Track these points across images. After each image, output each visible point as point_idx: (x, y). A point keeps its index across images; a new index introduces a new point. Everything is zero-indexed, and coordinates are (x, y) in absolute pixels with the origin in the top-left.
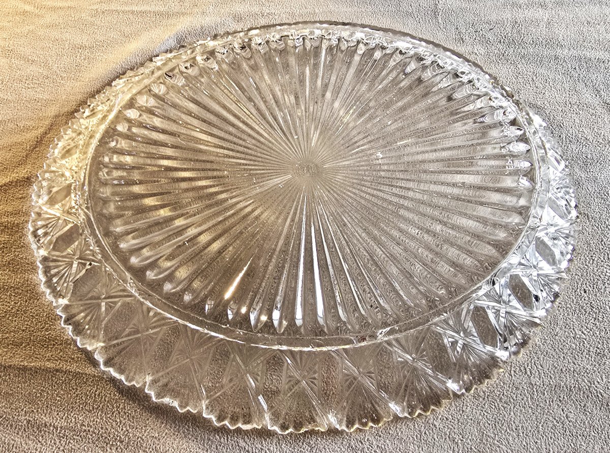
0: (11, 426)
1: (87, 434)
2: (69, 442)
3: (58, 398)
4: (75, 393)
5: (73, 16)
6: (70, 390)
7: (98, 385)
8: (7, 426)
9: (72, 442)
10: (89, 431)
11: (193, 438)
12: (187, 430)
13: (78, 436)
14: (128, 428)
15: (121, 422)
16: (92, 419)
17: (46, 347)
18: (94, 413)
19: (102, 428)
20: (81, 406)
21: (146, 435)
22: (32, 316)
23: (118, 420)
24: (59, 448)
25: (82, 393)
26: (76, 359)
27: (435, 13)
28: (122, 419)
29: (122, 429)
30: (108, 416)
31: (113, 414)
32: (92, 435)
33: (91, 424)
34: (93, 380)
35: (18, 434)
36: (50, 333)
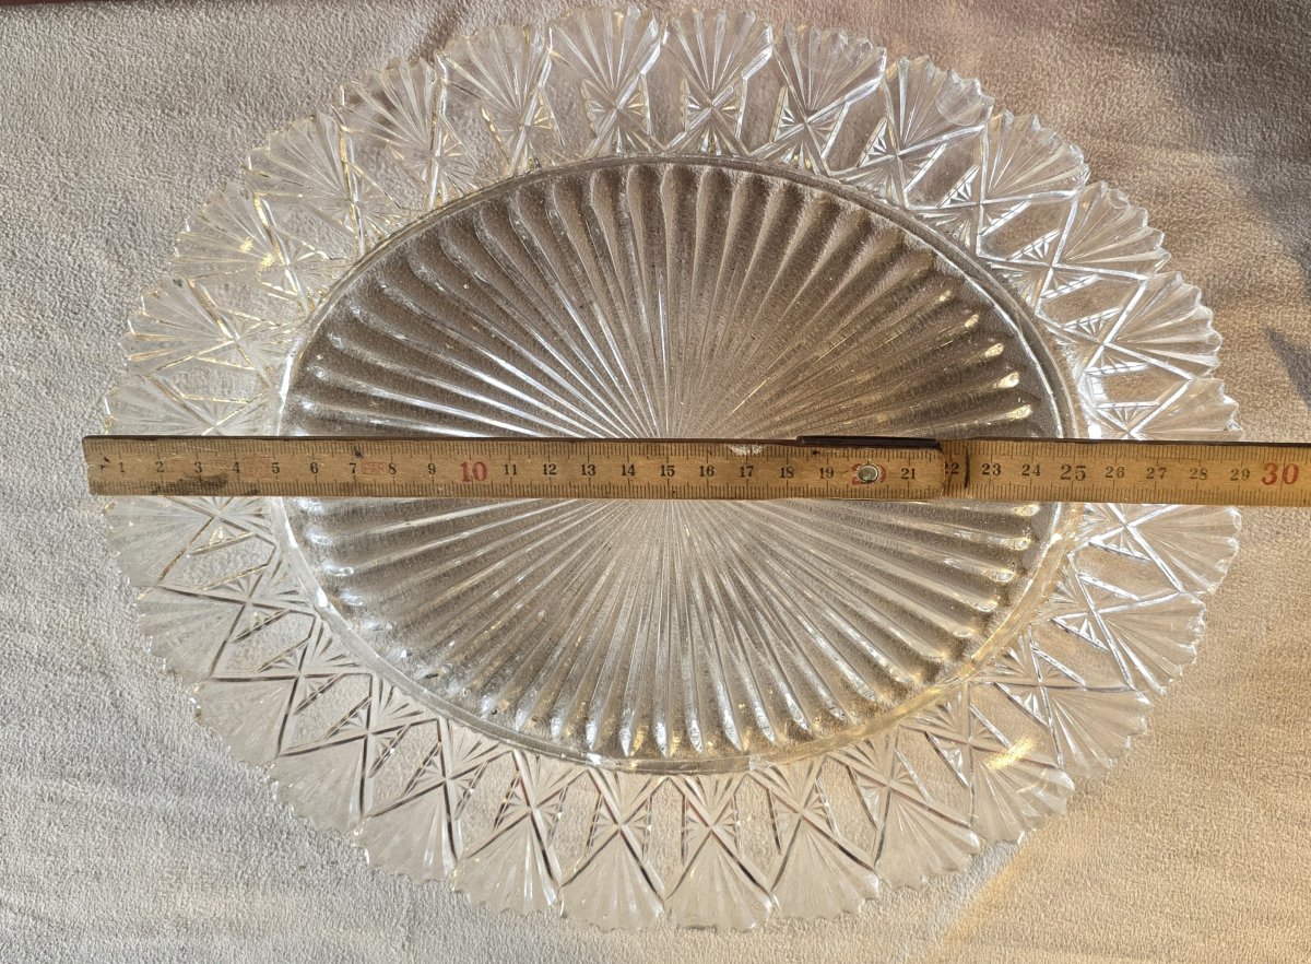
0: (1250, 52)
1: (1113, 39)
2: (1143, 26)
3: (1171, 99)
4: (1142, 108)
5: (1223, 944)
6: (1150, 112)
7: (1100, 123)
8: (1257, 51)
9: (1139, 27)
10: (1110, 45)
11: (928, 34)
12: (939, 49)
13: (1129, 36)
14: (1041, 50)
15: (1055, 60)
16: (1106, 64)
17: (1204, 189)
18: (1103, 76)
19: (1088, 50)
20: (1128, 86)
21: (1011, 40)
22: (1235, 248)
23: (1060, 62)
24: (1160, 16)
25: (1129, 108)
26: (1144, 168)
27: (414, 915)
28: (1053, 64)
29: (1052, 47)
30: (1078, 70)
31: (1070, 74)
32: (1105, 37)
33: (1107, 56)
34: (1110, 130)
35: (1236, 39)
36: (1198, 214)
